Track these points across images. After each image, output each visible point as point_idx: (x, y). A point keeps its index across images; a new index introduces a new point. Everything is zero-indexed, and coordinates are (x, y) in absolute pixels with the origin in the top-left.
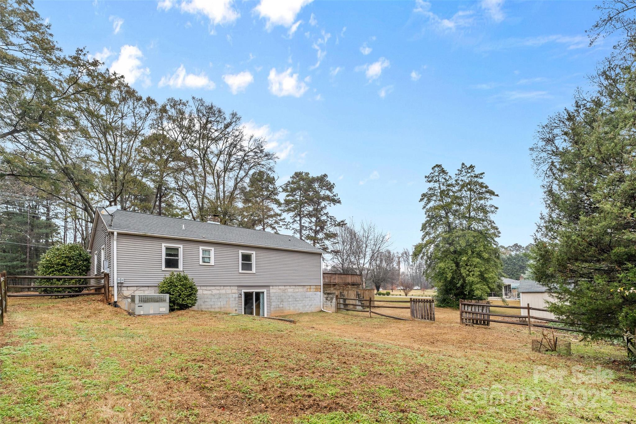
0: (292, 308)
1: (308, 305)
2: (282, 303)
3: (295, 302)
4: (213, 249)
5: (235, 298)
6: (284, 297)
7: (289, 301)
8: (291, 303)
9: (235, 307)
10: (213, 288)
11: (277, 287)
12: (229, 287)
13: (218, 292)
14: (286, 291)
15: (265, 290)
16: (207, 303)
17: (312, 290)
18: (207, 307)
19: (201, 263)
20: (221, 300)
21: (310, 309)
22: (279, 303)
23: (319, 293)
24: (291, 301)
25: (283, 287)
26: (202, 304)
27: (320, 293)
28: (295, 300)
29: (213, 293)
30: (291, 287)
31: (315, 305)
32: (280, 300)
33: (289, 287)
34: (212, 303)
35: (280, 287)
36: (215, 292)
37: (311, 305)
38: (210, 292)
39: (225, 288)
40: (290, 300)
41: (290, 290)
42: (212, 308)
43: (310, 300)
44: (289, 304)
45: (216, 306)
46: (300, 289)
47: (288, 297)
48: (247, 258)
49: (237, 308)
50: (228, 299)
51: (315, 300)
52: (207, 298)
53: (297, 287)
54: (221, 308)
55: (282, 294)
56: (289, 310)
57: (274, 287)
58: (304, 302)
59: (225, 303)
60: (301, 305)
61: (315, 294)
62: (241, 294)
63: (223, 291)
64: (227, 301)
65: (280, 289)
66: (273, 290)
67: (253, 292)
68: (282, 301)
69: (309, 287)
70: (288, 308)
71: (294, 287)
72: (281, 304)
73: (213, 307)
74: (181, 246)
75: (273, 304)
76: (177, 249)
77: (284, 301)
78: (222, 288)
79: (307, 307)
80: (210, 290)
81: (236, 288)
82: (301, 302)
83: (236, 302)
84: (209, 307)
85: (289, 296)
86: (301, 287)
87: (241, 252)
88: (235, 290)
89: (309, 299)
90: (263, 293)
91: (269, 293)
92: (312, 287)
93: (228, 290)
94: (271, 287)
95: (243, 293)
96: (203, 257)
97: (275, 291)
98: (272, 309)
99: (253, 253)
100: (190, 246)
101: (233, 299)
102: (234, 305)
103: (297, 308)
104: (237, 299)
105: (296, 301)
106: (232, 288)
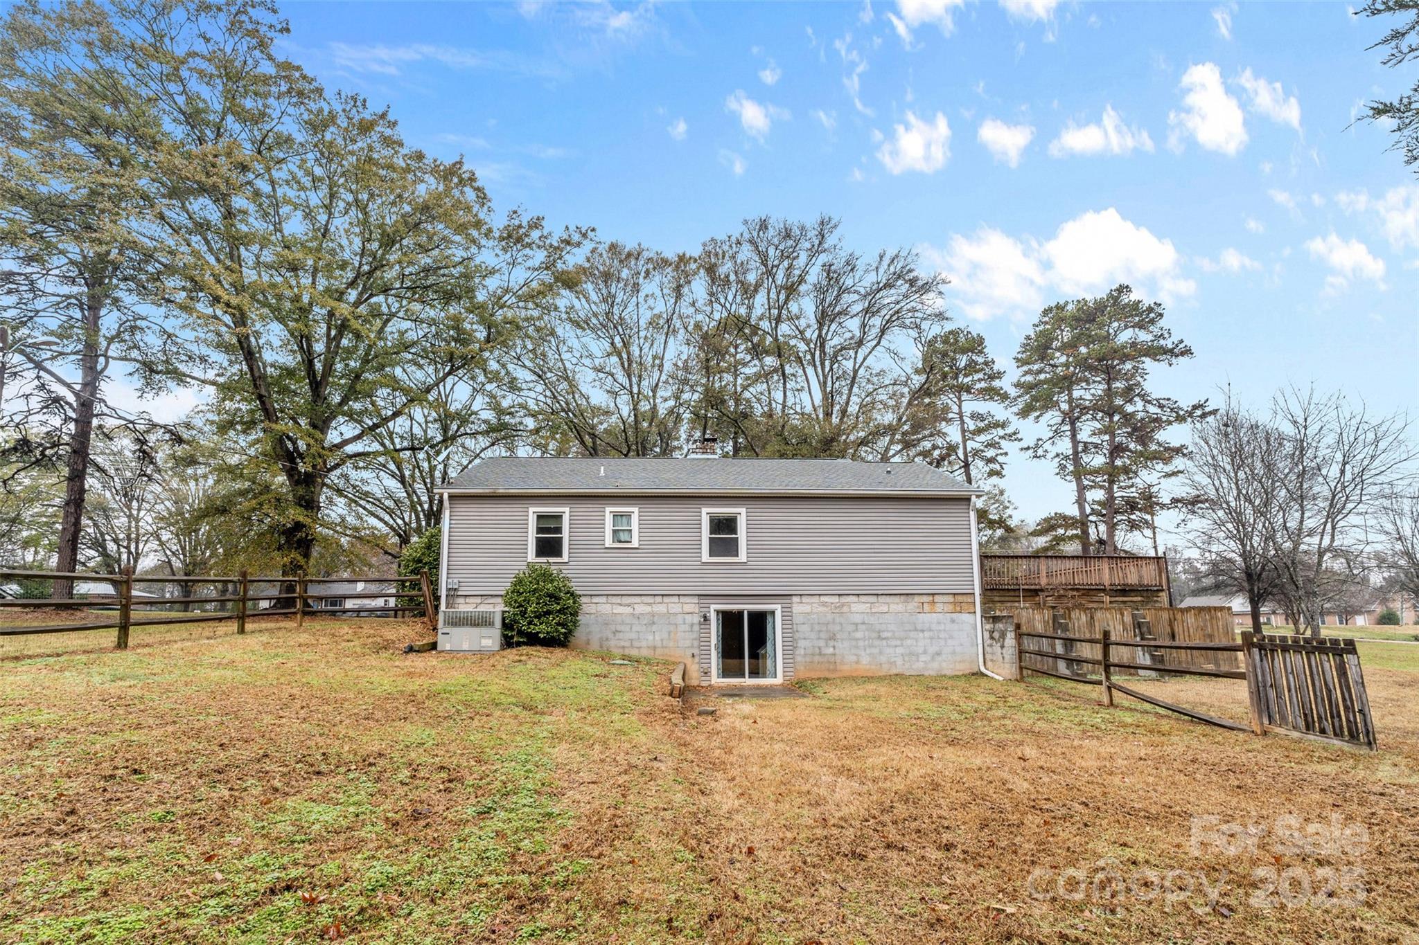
0: (865, 660)
1: (925, 652)
2: (831, 643)
3: (877, 643)
4: (636, 510)
5: (692, 625)
6: (838, 628)
7: (857, 640)
8: (861, 643)
9: (692, 647)
10: (637, 599)
11: (816, 599)
12: (675, 599)
13: (648, 609)
14: (845, 609)
15: (778, 608)
16: (620, 635)
17: (939, 607)
18: (623, 644)
19: (609, 542)
20: (654, 628)
21: (935, 665)
22: (822, 643)
23: (966, 617)
24: (864, 639)
25: (836, 599)
26: (610, 636)
27: (971, 616)
28: (875, 635)
29: (636, 612)
30: (863, 599)
31: (954, 653)
32: (823, 635)
33: (855, 599)
34: (633, 636)
35: (823, 599)
36: (641, 609)
37: (938, 654)
38: (629, 610)
39: (666, 599)
40: (858, 635)
41: (858, 607)
42: (632, 646)
43: (931, 638)
44: (857, 647)
45: (644, 644)
46: (896, 605)
47: (852, 628)
48: (724, 526)
49: (696, 652)
50: (672, 628)
51: (951, 637)
52: (623, 623)
53: (882, 599)
54: (655, 648)
55: (830, 617)
56: (857, 662)
57: (805, 599)
58: (909, 642)
59: (665, 636)
60: (899, 650)
61: (953, 621)
62: (706, 618)
63: (661, 609)
64: (669, 633)
65: (824, 604)
66: (800, 607)
67: (741, 613)
68: (833, 637)
69: (925, 599)
70: (854, 658)
71: (873, 599)
72: (827, 646)
73: (636, 644)
74: (567, 510)
75: (802, 643)
76: (558, 517)
77: (838, 636)
78: (659, 599)
79: (923, 658)
80: (629, 605)
81: (696, 600)
82: (898, 643)
83: (695, 635)
84: (627, 644)
85: (856, 624)
86: (897, 599)
87: (706, 512)
88: (691, 605)
89: (927, 634)
90: (773, 613)
91: (788, 615)
92: (937, 598)
93: (674, 605)
94: (795, 599)
95: (713, 617)
96: (615, 532)
97: (807, 609)
98: (799, 659)
99: (742, 513)
100: (584, 508)
101: (687, 628)
102: (688, 643)
103: (883, 659)
104: (696, 628)
105: (879, 638)
106: (683, 599)
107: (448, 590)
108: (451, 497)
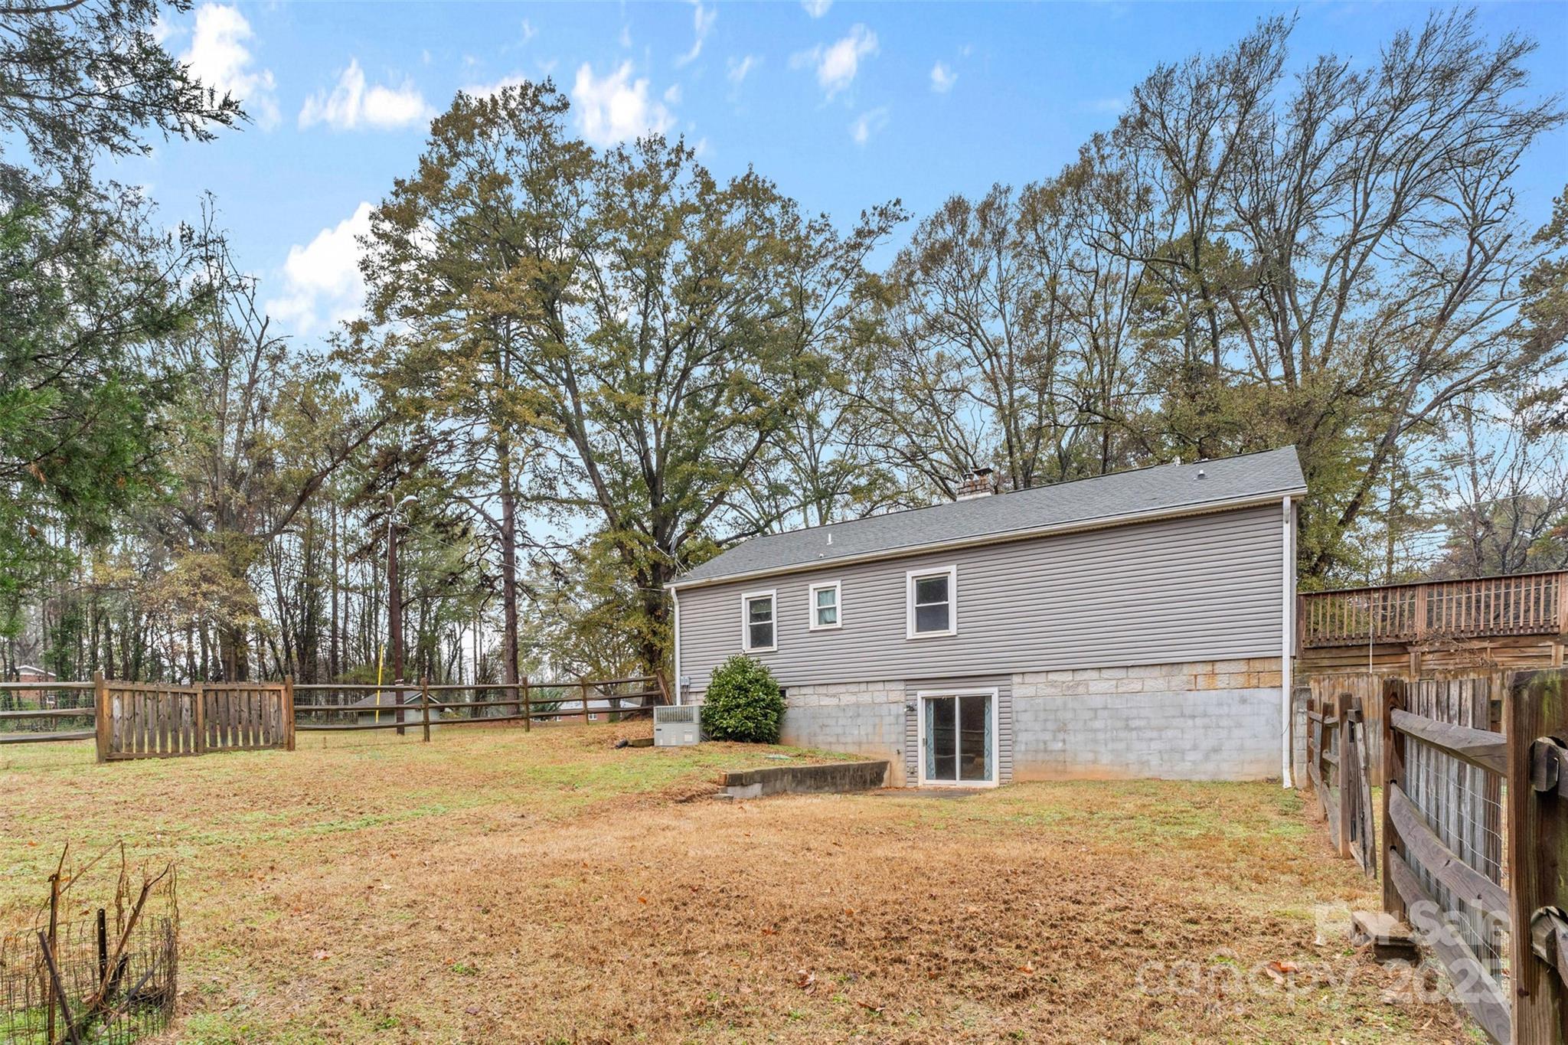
0: (1106, 759)
1: (1195, 748)
2: (1061, 736)
3: (1123, 734)
4: (838, 583)
5: (898, 716)
6: (1069, 715)
7: (1096, 731)
8: (1101, 736)
9: (898, 742)
10: (842, 689)
11: (1042, 678)
12: (880, 686)
13: (852, 699)
14: (1081, 690)
15: (994, 691)
16: (827, 730)
17: (1222, 681)
18: (830, 739)
19: (814, 624)
20: (859, 721)
21: (1210, 767)
22: (1048, 736)
23: (1265, 694)
24: (1105, 730)
25: (1067, 677)
26: (818, 730)
27: (1275, 692)
28: (1120, 724)
29: (842, 703)
30: (1106, 674)
31: (1241, 749)
32: (1050, 726)
33: (1094, 674)
34: (839, 730)
35: (1052, 677)
36: (847, 699)
37: (1216, 750)
38: (834, 701)
39: (871, 687)
40: (1098, 724)
41: (1099, 685)
42: (838, 742)
43: (1206, 727)
44: (1095, 741)
45: (849, 739)
46: (1154, 681)
47: (1088, 715)
48: (932, 590)
49: (902, 748)
50: (877, 720)
51: (1239, 726)
52: (829, 716)
53: (1132, 673)
54: (860, 744)
55: (1059, 701)
56: (1095, 762)
57: (1028, 678)
58: (1170, 733)
59: (870, 729)
60: (1155, 745)
61: (1243, 701)
62: (912, 709)
63: (866, 698)
64: (875, 726)
65: (1053, 684)
66: (1021, 689)
67: (952, 699)
68: (1063, 728)
69: (1200, 669)
70: (1090, 756)
71: (1122, 673)
72: (1054, 739)
73: (842, 740)
74: (773, 592)
75: (1023, 737)
76: (767, 601)
77: (1070, 726)
78: (863, 687)
79: (1191, 756)
80: (834, 696)
81: (901, 686)
82: (1155, 734)
83: (901, 728)
84: (833, 739)
85: (1096, 710)
86: (1156, 671)
87: (913, 575)
88: (897, 692)
89: (1199, 721)
90: (990, 698)
91: (1006, 698)
92: (1218, 666)
93: (878, 694)
94: (1016, 679)
95: (921, 707)
96: (821, 612)
97: (1030, 691)
98: (1018, 756)
99: (951, 570)
100: (792, 587)
101: (892, 719)
102: (893, 738)
103: (1132, 757)
104: (902, 720)
105: (1128, 728)
106: (888, 686)
107: (683, 687)
108: (679, 592)
